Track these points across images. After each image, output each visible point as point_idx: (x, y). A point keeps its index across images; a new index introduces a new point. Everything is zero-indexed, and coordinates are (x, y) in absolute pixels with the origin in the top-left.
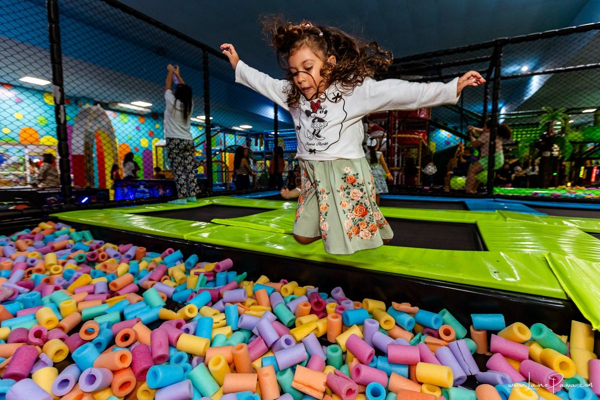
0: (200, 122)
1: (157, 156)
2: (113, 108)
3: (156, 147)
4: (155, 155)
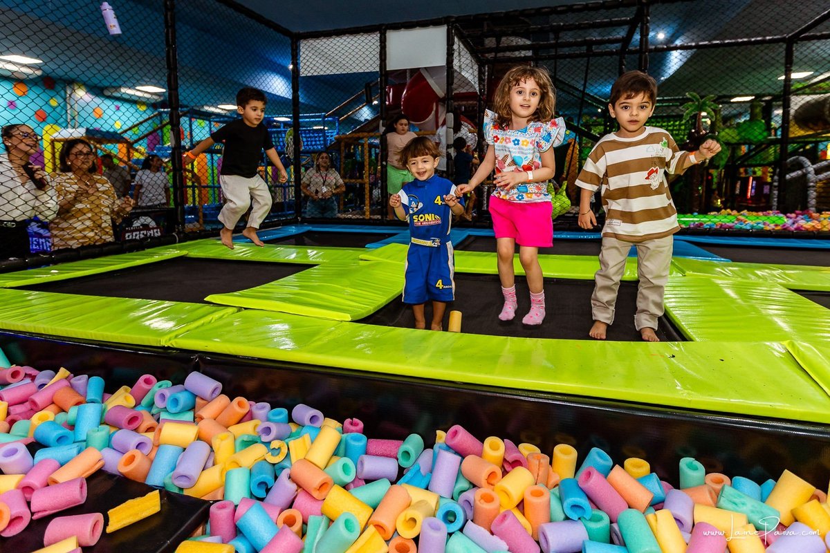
3: (53, 141)
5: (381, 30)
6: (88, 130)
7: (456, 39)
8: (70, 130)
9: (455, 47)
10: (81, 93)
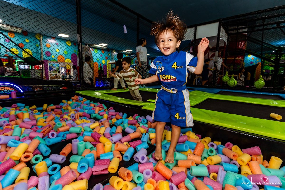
0: (126, 53)
1: (109, 68)
2: (92, 47)
3: (109, 64)
4: (108, 67)
5: (195, 26)
6: (116, 61)
7: (222, 27)
8: (112, 61)
9: (221, 29)
10: (114, 53)
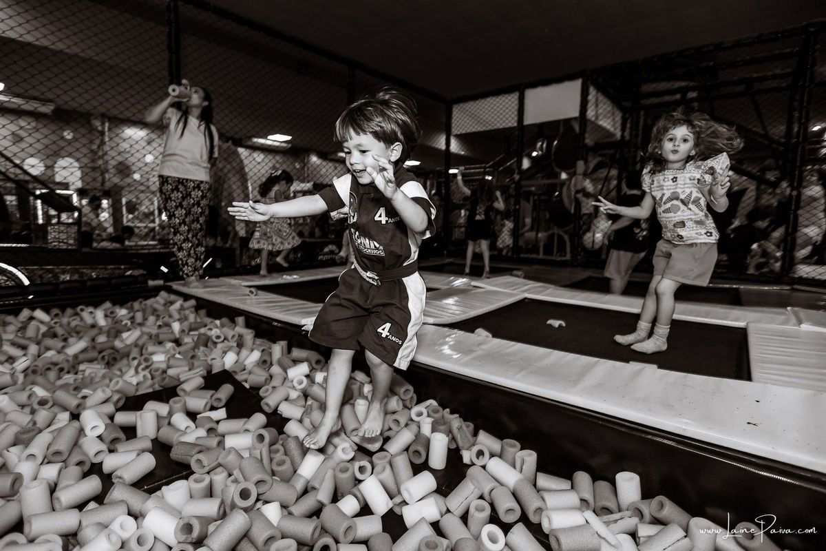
2: (245, 144)
5: (520, 89)
8: (303, 185)
10: (314, 159)
